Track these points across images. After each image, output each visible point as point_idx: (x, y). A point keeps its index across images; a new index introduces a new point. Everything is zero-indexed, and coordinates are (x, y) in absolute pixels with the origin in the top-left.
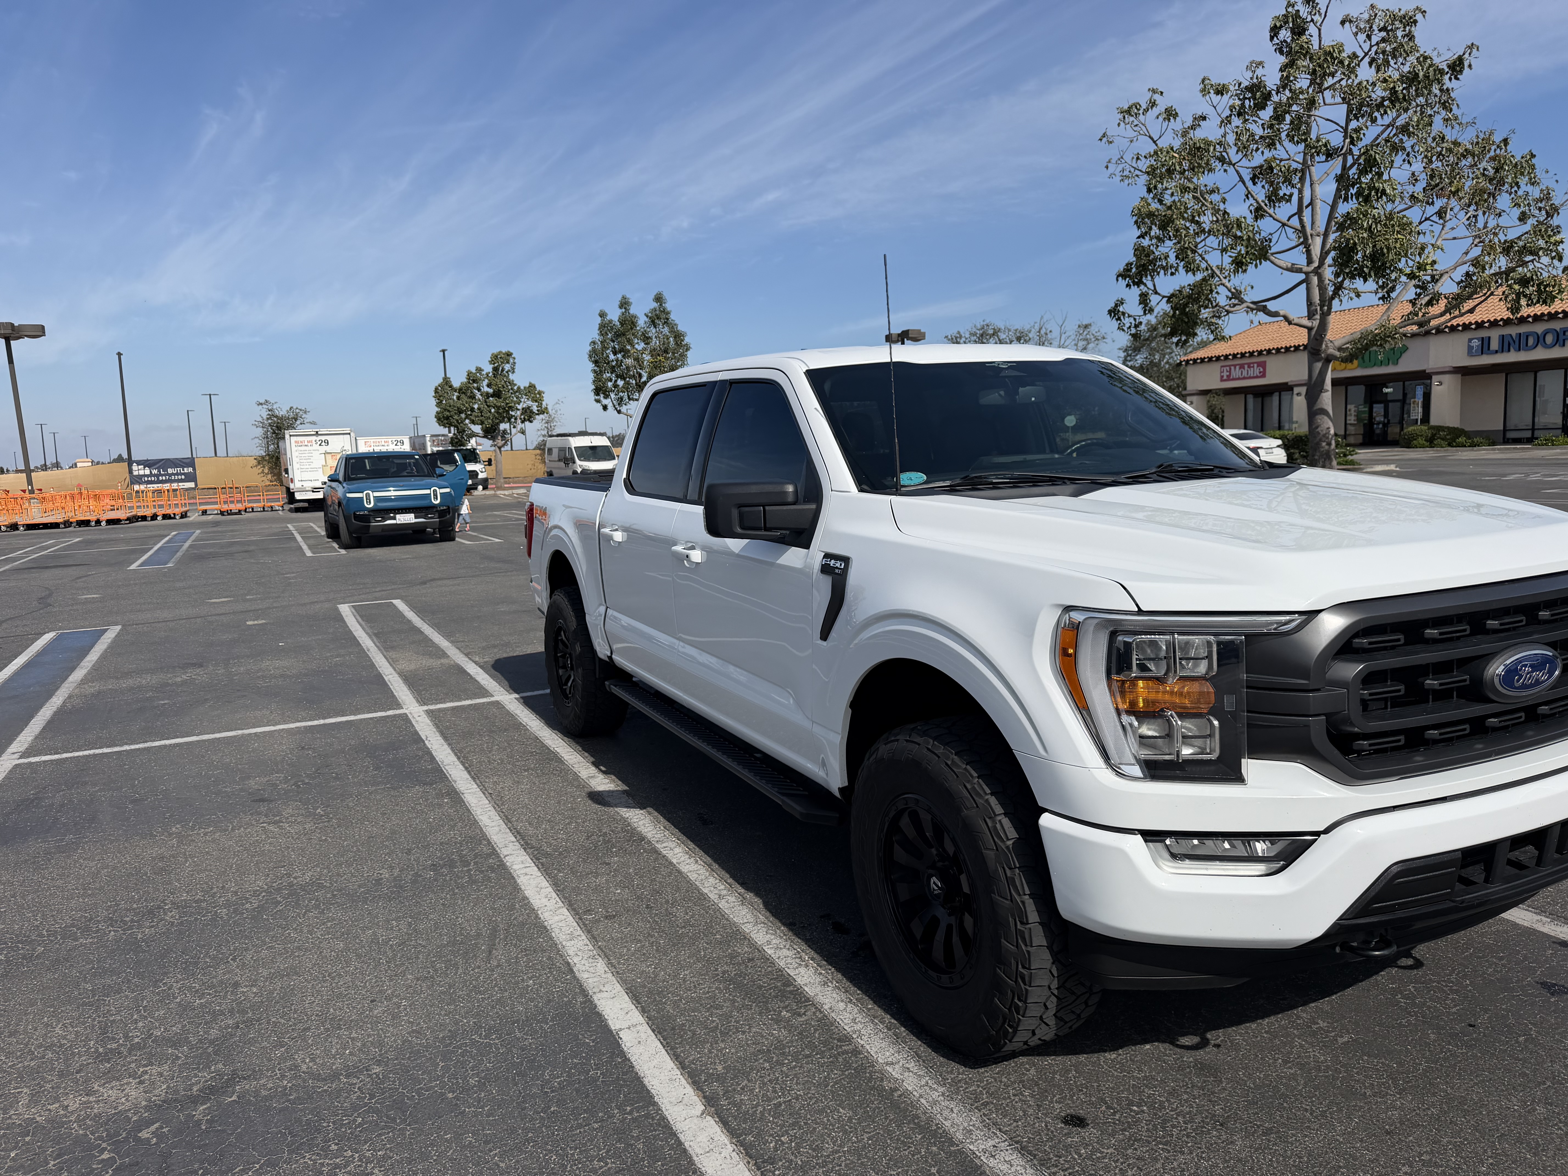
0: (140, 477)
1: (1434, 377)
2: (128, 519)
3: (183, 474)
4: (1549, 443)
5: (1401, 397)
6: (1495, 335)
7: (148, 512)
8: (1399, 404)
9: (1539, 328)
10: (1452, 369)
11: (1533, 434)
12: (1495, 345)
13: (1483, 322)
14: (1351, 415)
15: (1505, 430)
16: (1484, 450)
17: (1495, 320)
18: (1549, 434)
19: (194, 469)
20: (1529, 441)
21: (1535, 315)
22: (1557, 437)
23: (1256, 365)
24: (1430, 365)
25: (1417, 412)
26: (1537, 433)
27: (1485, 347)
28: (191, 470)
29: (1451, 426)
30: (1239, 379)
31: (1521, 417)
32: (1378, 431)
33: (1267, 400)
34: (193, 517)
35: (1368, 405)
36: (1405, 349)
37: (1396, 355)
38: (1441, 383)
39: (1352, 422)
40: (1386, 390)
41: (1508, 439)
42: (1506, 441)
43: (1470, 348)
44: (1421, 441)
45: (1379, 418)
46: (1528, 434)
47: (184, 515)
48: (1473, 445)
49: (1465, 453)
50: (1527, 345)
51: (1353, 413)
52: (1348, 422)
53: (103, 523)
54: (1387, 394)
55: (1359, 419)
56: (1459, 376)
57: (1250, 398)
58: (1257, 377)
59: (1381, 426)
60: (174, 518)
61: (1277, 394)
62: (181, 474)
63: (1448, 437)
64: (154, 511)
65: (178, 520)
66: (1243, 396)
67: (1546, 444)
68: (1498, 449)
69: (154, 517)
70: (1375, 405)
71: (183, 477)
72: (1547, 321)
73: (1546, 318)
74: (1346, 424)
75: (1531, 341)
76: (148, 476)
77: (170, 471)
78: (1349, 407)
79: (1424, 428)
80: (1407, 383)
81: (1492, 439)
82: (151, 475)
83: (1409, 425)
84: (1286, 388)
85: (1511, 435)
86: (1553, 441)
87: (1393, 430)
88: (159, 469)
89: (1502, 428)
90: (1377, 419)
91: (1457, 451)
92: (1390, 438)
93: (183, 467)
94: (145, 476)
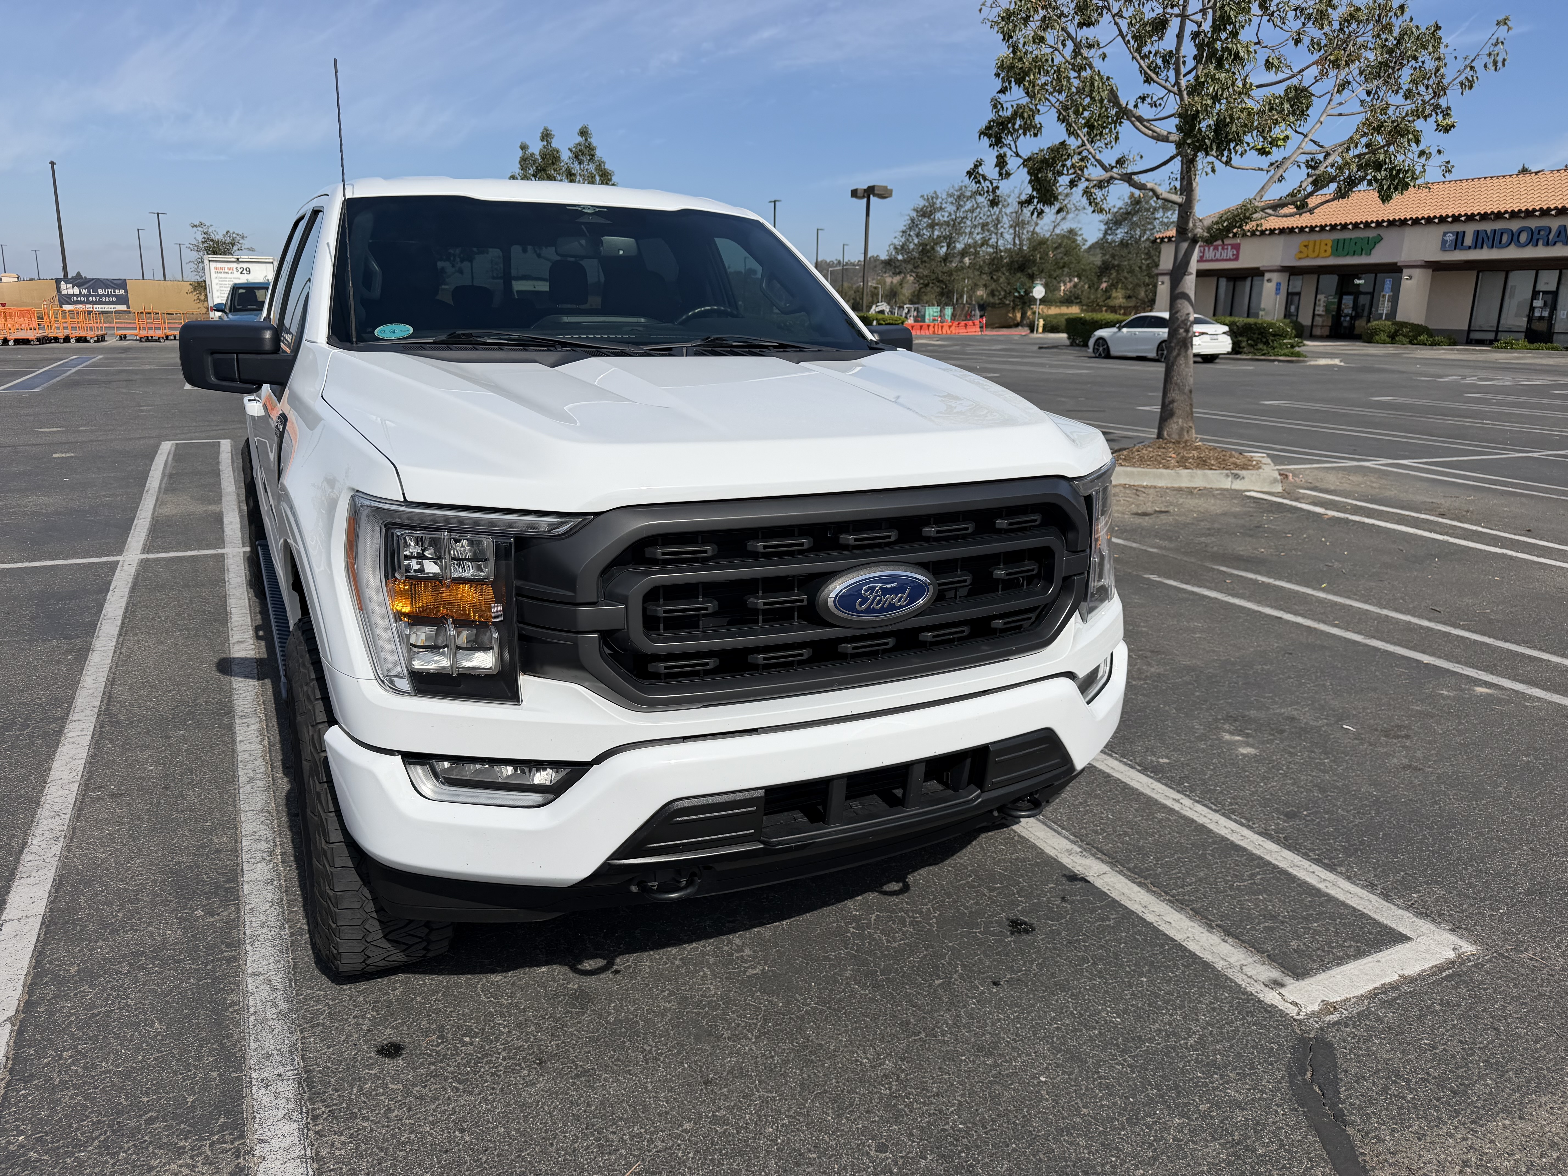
0: (69, 296)
1: (1405, 271)
2: (38, 340)
3: (115, 296)
4: (1509, 346)
5: (1371, 290)
6: (1470, 230)
7: (61, 334)
8: (1369, 297)
9: (1515, 225)
10: (1423, 264)
11: (1496, 336)
12: (1468, 241)
13: (1460, 216)
14: (1319, 305)
15: (1469, 330)
16: (1444, 349)
17: (1473, 214)
18: (1509, 337)
19: (126, 291)
20: (1490, 343)
21: (1513, 211)
22: (1517, 340)
23: (1230, 247)
24: (1402, 258)
25: (1384, 308)
26: (1501, 336)
27: (1458, 242)
28: (122, 292)
29: (1416, 322)
30: (1212, 260)
31: (1486, 319)
32: (1345, 324)
33: (1239, 284)
34: (111, 342)
35: (1337, 296)
36: (1380, 239)
37: (1369, 245)
38: (1411, 277)
39: (1321, 313)
40: (1357, 282)
41: (1471, 340)
42: (1469, 342)
43: (1444, 242)
44: (1383, 336)
45: (1348, 310)
46: (1491, 336)
47: (101, 339)
48: (1434, 344)
49: (1422, 352)
50: (1500, 243)
51: (1322, 304)
52: (1316, 312)
53: (11, 343)
54: (1359, 285)
55: (1327, 310)
56: (1429, 272)
57: (1223, 282)
58: (1230, 260)
59: (1348, 318)
60: (89, 342)
61: (1250, 279)
62: (113, 296)
63: (1411, 334)
64: (66, 332)
65: (92, 344)
66: (1215, 278)
67: (1505, 348)
68: (1458, 350)
69: (67, 339)
70: (1344, 297)
71: (114, 299)
72: (1523, 218)
73: (1522, 215)
74: (1314, 315)
75: (1505, 239)
76: (77, 296)
77: (100, 292)
78: (1319, 297)
79: (1389, 323)
80: (1379, 275)
81: (1453, 339)
82: (80, 295)
83: (1375, 320)
84: (1257, 273)
85: (1475, 336)
86: (1512, 344)
87: (1360, 324)
88: (88, 289)
89: (1466, 328)
90: (1346, 311)
91: (1417, 349)
92: (1356, 332)
93: (114, 289)
94: (74, 295)
